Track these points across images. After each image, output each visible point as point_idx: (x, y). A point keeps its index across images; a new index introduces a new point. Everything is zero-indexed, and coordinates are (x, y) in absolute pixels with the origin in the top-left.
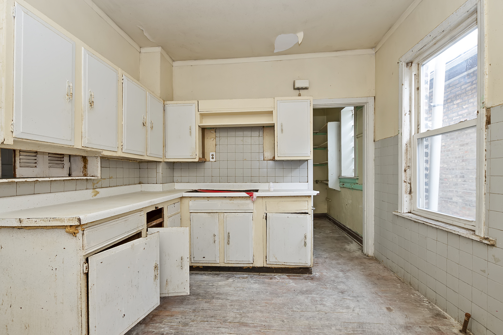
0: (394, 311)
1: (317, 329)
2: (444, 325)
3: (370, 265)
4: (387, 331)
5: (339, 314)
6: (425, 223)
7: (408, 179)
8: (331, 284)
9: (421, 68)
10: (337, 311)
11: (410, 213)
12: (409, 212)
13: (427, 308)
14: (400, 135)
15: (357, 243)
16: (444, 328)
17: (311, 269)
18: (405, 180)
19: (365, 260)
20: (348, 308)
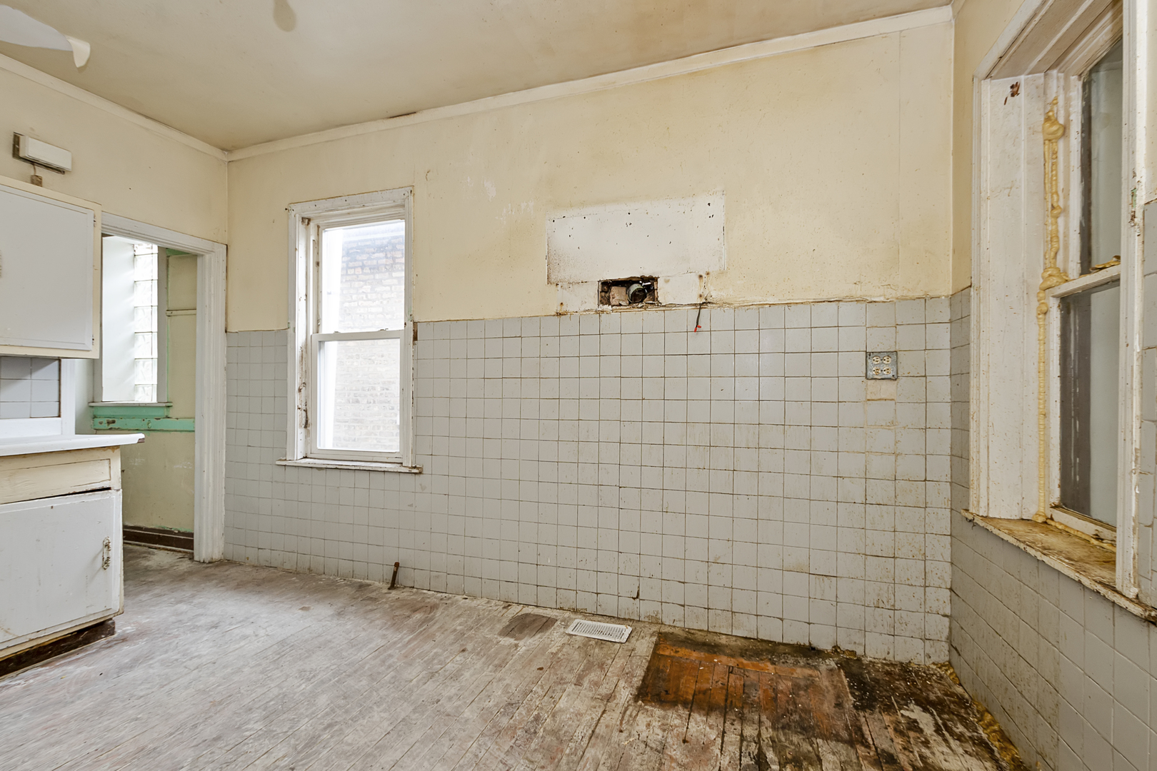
0: (312, 608)
1: (218, 686)
2: (373, 591)
3: (227, 573)
4: (321, 629)
5: (237, 651)
6: (338, 467)
7: (303, 404)
8: (178, 627)
9: (324, 234)
10: (231, 650)
11: (306, 457)
12: (304, 458)
13: (346, 586)
14: (290, 331)
15: (167, 550)
16: (374, 594)
17: (114, 623)
18: (300, 406)
19: (208, 570)
20: (245, 637)
